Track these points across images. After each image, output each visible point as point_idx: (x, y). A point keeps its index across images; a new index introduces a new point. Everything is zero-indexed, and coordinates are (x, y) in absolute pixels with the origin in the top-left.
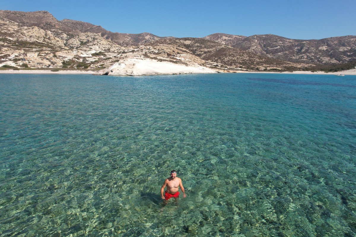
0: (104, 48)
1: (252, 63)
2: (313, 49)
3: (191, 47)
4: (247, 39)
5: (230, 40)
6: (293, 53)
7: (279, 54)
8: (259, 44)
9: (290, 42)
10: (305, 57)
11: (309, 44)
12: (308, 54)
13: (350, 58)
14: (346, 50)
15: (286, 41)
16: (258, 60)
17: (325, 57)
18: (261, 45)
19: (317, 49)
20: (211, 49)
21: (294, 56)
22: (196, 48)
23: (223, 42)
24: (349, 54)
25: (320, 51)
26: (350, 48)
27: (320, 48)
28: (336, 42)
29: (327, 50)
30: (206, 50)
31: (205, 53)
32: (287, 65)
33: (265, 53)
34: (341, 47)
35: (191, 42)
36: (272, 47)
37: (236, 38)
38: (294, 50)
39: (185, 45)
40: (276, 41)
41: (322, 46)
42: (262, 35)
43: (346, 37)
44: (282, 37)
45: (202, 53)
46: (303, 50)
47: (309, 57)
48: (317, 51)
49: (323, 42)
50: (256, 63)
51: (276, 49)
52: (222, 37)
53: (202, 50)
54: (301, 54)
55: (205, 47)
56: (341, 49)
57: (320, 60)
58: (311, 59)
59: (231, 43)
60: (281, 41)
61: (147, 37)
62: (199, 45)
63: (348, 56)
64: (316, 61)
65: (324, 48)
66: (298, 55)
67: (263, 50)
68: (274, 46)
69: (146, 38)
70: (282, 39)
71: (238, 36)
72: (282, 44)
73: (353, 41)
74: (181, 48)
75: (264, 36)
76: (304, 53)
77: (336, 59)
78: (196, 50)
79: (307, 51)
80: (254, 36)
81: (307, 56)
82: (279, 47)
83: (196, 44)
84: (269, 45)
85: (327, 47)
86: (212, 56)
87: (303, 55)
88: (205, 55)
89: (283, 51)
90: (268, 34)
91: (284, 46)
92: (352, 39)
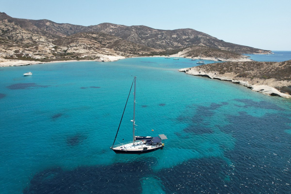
0: (26, 36)
1: (136, 50)
2: (169, 37)
3: (98, 39)
4: (128, 28)
5: (116, 28)
6: (157, 39)
7: (149, 40)
8: (136, 32)
9: (155, 32)
10: (164, 42)
11: (166, 33)
12: (166, 40)
13: (188, 43)
14: (186, 38)
15: (153, 31)
16: (138, 48)
17: (175, 42)
18: (137, 33)
19: (171, 36)
20: (111, 41)
21: (158, 41)
22: (101, 40)
23: (111, 30)
24: (187, 40)
25: (173, 38)
26: (188, 37)
27: (173, 36)
28: (181, 32)
29: (176, 37)
30: (108, 41)
31: (108, 43)
32: (152, 51)
33: (140, 39)
34: (184, 36)
35: (96, 35)
36: (144, 35)
37: (119, 27)
38: (158, 37)
39: (93, 38)
40: (147, 31)
41: (174, 35)
42: (138, 26)
43: (186, 29)
44: (150, 28)
45: (106, 43)
46: (163, 37)
47: (167, 42)
48: (171, 38)
49: (174, 32)
50: (138, 50)
51: (147, 36)
52: (109, 26)
53: (105, 41)
54: (162, 40)
55: (107, 39)
56: (184, 37)
57: (172, 44)
58: (168, 43)
59: (116, 31)
60: (150, 31)
61: (48, 24)
62: (102, 38)
63: (187, 42)
64: (171, 44)
65: (175, 36)
66: (160, 41)
67: (139, 36)
68: (145, 34)
69: (46, 24)
70: (150, 29)
71: (121, 25)
72: (151, 33)
73: (190, 32)
74: (92, 40)
75: (139, 27)
76: (164, 39)
77: (181, 44)
78: (101, 41)
79: (165, 38)
80: (132, 26)
81: (166, 41)
82: (149, 35)
83: (101, 37)
84: (143, 33)
85: (176, 35)
86: (113, 46)
87: (163, 40)
88: (108, 45)
89: (151, 38)
90: (141, 25)
91: (152, 34)
92: (189, 31)
